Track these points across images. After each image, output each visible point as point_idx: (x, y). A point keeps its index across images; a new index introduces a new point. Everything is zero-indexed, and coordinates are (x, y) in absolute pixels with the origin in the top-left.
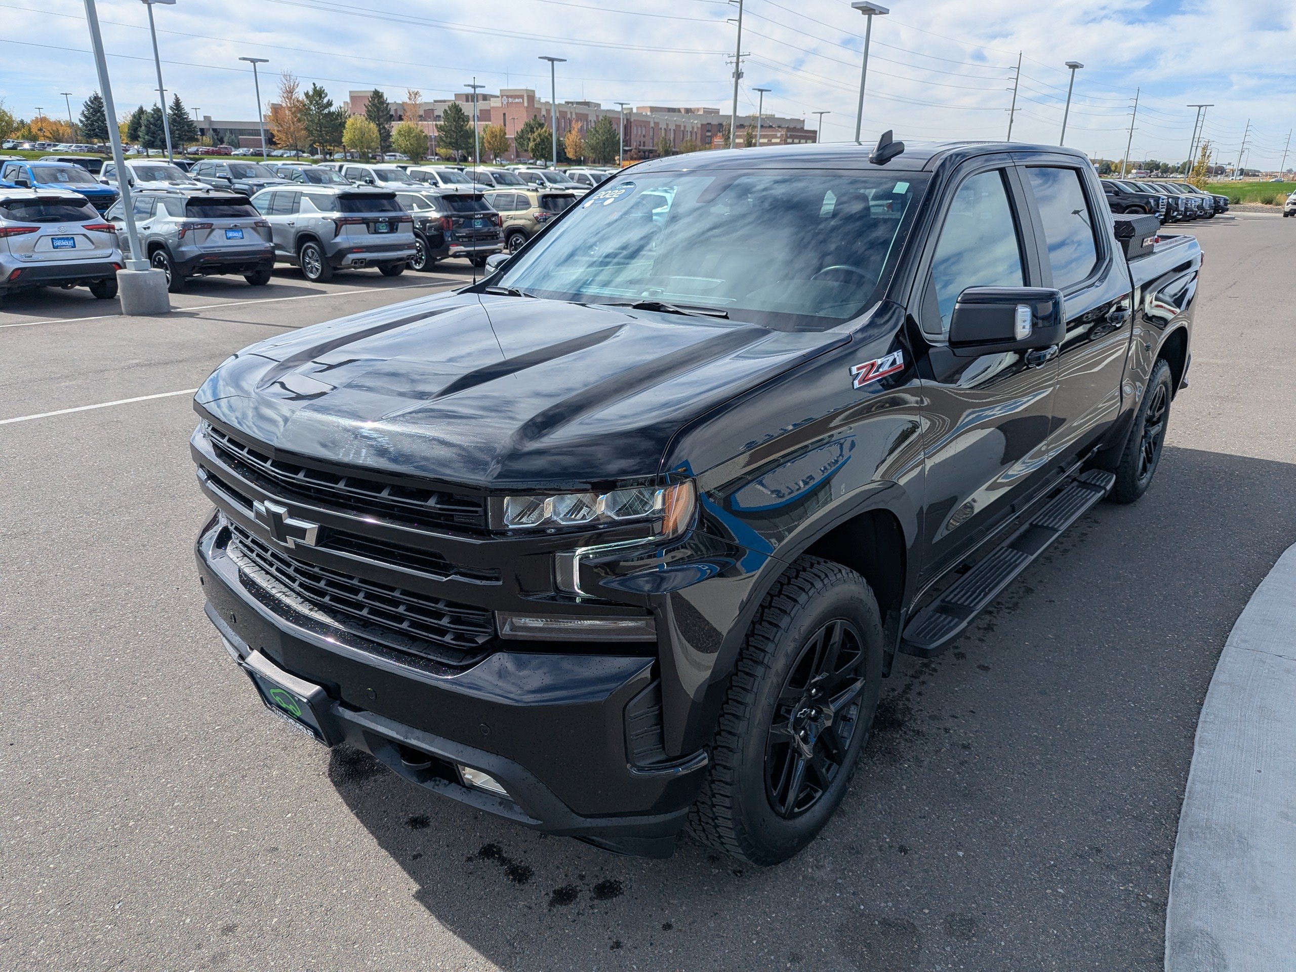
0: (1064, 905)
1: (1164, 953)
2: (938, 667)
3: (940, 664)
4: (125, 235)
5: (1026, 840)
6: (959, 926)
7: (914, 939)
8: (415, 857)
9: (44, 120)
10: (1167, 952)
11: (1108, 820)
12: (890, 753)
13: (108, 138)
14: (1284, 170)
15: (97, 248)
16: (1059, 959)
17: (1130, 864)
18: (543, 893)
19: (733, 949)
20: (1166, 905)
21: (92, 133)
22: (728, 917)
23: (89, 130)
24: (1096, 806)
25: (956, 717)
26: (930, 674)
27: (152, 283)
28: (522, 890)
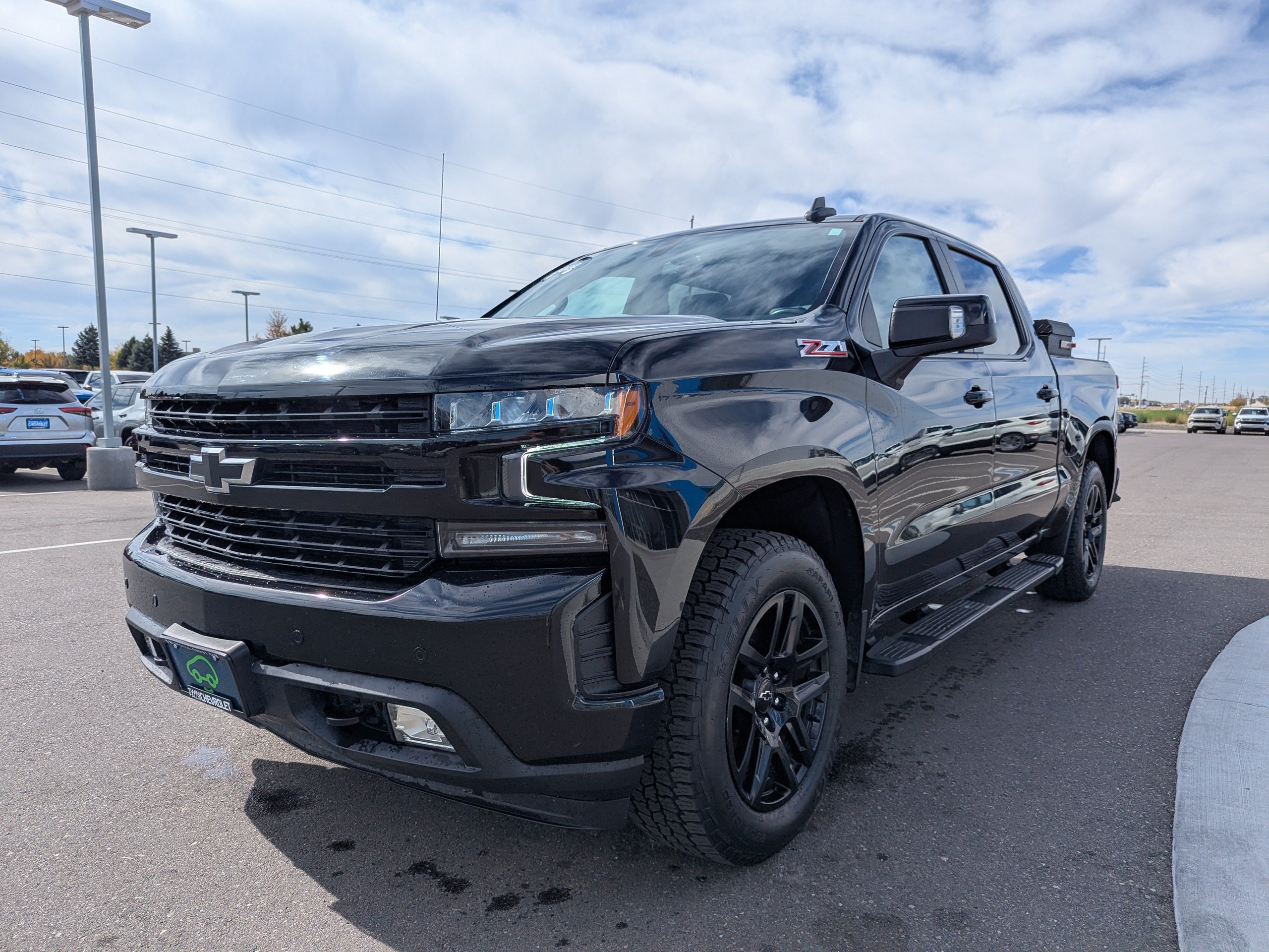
0: (1061, 899)
1: (1177, 937)
2: (906, 716)
3: (908, 714)
4: (101, 424)
5: (1013, 847)
6: (949, 919)
7: (901, 930)
8: (335, 875)
9: (38, 352)
10: (1180, 935)
11: (1098, 830)
12: (862, 782)
13: (98, 365)
14: (1182, 401)
15: (70, 430)
16: (1063, 944)
17: (1127, 864)
18: (480, 900)
19: (697, 943)
20: (1172, 897)
21: (83, 360)
22: (691, 916)
23: (81, 357)
24: (1084, 818)
25: (929, 753)
26: (899, 721)
27: (121, 459)
28: (457, 899)
